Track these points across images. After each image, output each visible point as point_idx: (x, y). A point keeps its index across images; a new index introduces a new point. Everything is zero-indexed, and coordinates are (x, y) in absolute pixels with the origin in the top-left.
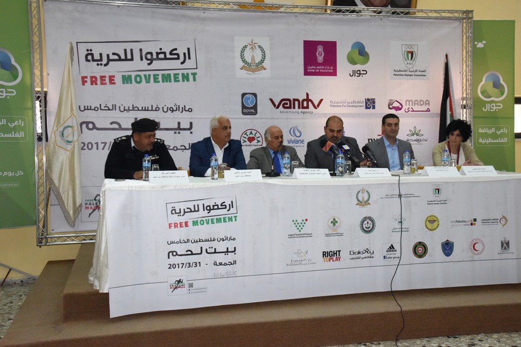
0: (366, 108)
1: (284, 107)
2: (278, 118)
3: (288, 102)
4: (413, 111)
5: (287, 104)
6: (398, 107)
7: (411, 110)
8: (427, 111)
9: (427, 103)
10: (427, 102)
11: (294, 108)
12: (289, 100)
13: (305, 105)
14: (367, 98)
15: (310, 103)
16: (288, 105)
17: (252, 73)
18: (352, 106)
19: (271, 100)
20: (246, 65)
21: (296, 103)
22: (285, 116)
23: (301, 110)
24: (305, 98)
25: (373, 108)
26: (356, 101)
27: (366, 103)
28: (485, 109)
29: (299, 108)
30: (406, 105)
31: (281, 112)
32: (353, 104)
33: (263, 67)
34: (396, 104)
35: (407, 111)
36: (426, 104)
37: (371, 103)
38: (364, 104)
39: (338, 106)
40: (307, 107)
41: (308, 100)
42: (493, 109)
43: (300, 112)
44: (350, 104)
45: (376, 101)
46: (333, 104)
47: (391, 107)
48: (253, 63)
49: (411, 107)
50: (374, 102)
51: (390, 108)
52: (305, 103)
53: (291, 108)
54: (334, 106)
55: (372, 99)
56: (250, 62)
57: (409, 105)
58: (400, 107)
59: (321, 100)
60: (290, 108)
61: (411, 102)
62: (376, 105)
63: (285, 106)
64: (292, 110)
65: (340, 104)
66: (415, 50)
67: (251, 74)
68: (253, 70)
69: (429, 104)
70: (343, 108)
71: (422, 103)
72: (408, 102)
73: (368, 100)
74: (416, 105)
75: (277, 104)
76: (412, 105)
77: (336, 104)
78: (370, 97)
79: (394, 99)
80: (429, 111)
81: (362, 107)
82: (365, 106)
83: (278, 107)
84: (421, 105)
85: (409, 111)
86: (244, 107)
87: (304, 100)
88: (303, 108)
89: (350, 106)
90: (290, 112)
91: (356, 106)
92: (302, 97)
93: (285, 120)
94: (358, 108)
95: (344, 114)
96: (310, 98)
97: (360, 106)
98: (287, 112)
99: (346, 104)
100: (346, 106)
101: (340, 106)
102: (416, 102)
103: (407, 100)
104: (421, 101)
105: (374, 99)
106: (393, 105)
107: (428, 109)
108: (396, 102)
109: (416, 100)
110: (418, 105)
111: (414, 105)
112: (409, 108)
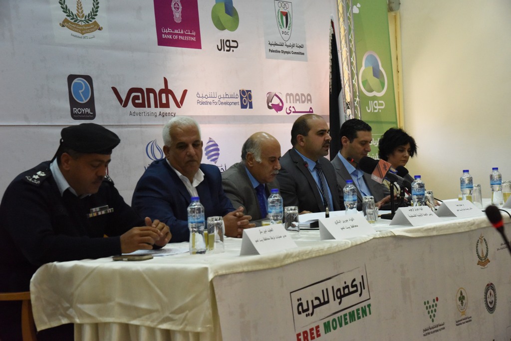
0: (242, 108)
1: (136, 105)
2: (127, 126)
3: (139, 94)
4: (295, 112)
6: (279, 104)
7: (293, 110)
8: (310, 112)
10: (309, 98)
11: (149, 106)
12: (140, 90)
13: (164, 101)
14: (241, 89)
15: (170, 96)
16: (140, 101)
17: (80, 35)
18: (226, 103)
19: (115, 90)
20: (69, 18)
21: (152, 95)
22: (135, 120)
23: (159, 110)
24: (163, 87)
25: (250, 108)
26: (229, 94)
27: (241, 98)
28: (369, 109)
29: (156, 106)
30: (287, 102)
31: (130, 113)
32: (225, 100)
33: (96, 23)
34: (276, 101)
35: (289, 112)
36: (308, 100)
37: (246, 98)
38: (239, 100)
39: (207, 103)
40: (167, 105)
41: (167, 91)
42: (376, 109)
43: (158, 114)
44: (222, 100)
45: (253, 94)
46: (200, 99)
47: (270, 104)
48: (81, 15)
49: (292, 105)
50: (250, 97)
51: (269, 107)
52: (164, 96)
53: (144, 107)
54: (203, 103)
55: (248, 91)
56: (75, 12)
57: (290, 102)
58: (281, 105)
59: (185, 92)
61: (292, 97)
62: (254, 100)
63: (137, 101)
64: (146, 109)
65: (210, 100)
66: (289, 10)
67: (79, 37)
68: (81, 30)
69: (310, 100)
70: (213, 106)
71: (303, 98)
72: (288, 97)
73: (243, 92)
74: (298, 102)
75: (124, 98)
76: (294, 103)
77: (204, 100)
78: (246, 89)
79: (274, 91)
80: (312, 112)
81: (237, 106)
82: (240, 103)
83: (125, 105)
84: (303, 102)
86: (73, 103)
87: (161, 91)
88: (162, 105)
89: (222, 103)
90: (143, 114)
91: (230, 104)
92: (158, 86)
93: (138, 129)
94: (233, 106)
95: (215, 117)
96: (170, 88)
97: (235, 104)
98: (140, 113)
99: (216, 100)
100: (218, 103)
101: (210, 103)
102: (297, 98)
103: (287, 94)
104: (302, 95)
105: (250, 91)
106: (273, 103)
107: (311, 108)
108: (275, 97)
109: (297, 95)
110: (300, 103)
111: (296, 102)
112: (290, 107)
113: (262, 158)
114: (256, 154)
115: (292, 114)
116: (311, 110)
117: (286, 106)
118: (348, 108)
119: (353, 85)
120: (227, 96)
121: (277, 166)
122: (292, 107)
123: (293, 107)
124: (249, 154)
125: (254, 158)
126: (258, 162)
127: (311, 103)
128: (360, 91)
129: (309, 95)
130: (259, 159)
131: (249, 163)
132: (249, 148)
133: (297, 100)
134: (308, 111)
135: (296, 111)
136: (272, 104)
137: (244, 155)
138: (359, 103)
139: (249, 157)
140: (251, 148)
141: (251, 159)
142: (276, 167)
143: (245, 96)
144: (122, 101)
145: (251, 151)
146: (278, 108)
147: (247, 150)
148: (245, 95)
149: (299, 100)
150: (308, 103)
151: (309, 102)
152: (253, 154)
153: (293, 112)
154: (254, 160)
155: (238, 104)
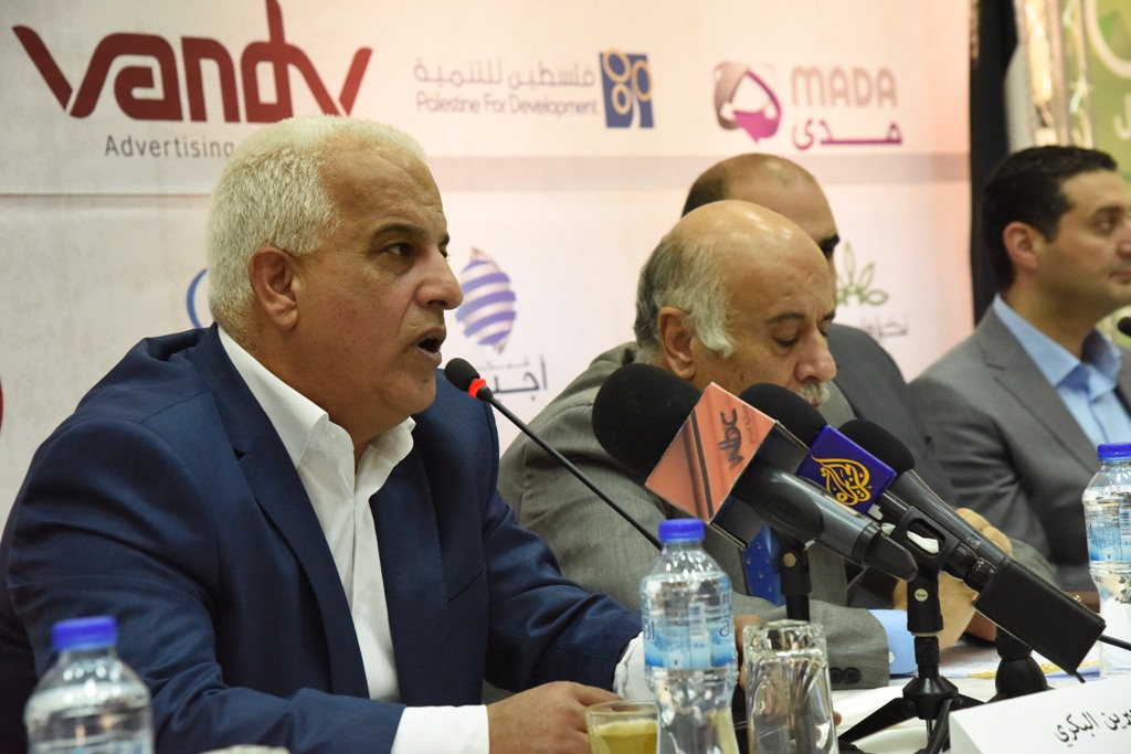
0: (609, 125)
1: (137, 110)
2: (94, 199)
3: (152, 63)
4: (829, 142)
5: (143, 77)
6: (760, 114)
7: (820, 134)
8: (889, 141)
9: (884, 88)
10: (885, 84)
11: (199, 114)
12: (154, 45)
13: (268, 94)
15: (295, 74)
16: (156, 92)
19: (30, 41)
21: (209, 69)
22: (135, 175)
23: (246, 130)
24: (263, 35)
25: (641, 126)
26: (555, 66)
27: (608, 85)
29: (231, 115)
31: (111, 146)
32: (541, 94)
34: (749, 99)
35: (803, 140)
36: (881, 96)
37: (628, 84)
38: (596, 93)
39: (459, 105)
40: (282, 109)
41: (278, 51)
45: (655, 70)
46: (431, 90)
47: (727, 113)
49: (817, 113)
51: (725, 124)
53: (175, 115)
54: (441, 105)
55: (633, 58)
57: (810, 102)
59: (362, 58)
61: (815, 83)
62: (657, 95)
63: (139, 93)
64: (185, 128)
65: (472, 92)
69: (890, 95)
70: (487, 118)
71: (863, 88)
72: (801, 82)
73: (615, 62)
74: (841, 102)
75: (75, 75)
76: (823, 103)
77: (448, 92)
80: (898, 141)
81: (590, 117)
82: (600, 107)
84: (863, 101)
87: (254, 53)
88: (260, 113)
89: (524, 106)
90: (171, 148)
91: (558, 109)
92: (241, 29)
93: (150, 213)
94: (571, 118)
95: (497, 164)
96: (292, 36)
97: (581, 108)
98: (154, 146)
99: (500, 92)
100: (507, 106)
101: (472, 106)
102: (839, 84)
103: (798, 72)
104: (859, 73)
105: (643, 58)
106: (738, 104)
107: (893, 127)
108: (746, 80)
109: (838, 72)
110: (848, 103)
111: (833, 103)
112: (810, 122)
113: (733, 328)
114: (700, 311)
115: (817, 150)
116: (894, 135)
118: (1044, 124)
119: (1065, 34)
120: (547, 78)
121: (813, 362)
122: (816, 122)
123: (823, 123)
124: (667, 317)
125: (694, 333)
126: (716, 354)
127: (894, 103)
128: (1092, 58)
129: (884, 73)
130: (717, 338)
131: (673, 362)
132: (664, 288)
134: (885, 135)
136: (737, 113)
137: (647, 323)
138: (1090, 104)
139: (671, 330)
140: (676, 286)
141: (683, 340)
142: (808, 369)
143: (624, 78)
144: (69, 90)
145: (674, 300)
146: (761, 126)
147: (657, 299)
148: (620, 75)
149: (844, 94)
150: (880, 103)
151: (887, 102)
152: (688, 312)
153: (822, 143)
154: (693, 342)
155: (594, 111)
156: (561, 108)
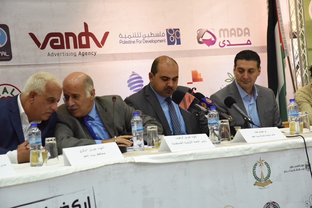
0: (169, 44)
2: (45, 65)
3: (58, 38)
5: (56, 41)
6: (211, 39)
7: (227, 43)
8: (247, 44)
9: (247, 31)
12: (59, 35)
13: (84, 42)
14: (168, 28)
15: (90, 38)
16: (59, 44)
18: (150, 42)
19: (32, 36)
23: (78, 50)
24: (83, 31)
25: (177, 44)
26: (155, 33)
27: (168, 36)
29: (76, 47)
30: (220, 36)
31: (49, 54)
32: (151, 39)
34: (207, 36)
35: (222, 45)
36: (245, 34)
37: (174, 35)
38: (165, 38)
39: (130, 42)
40: (87, 46)
43: (77, 54)
44: (146, 39)
45: (181, 32)
46: (123, 39)
47: (201, 40)
49: (226, 39)
50: (178, 34)
51: (200, 42)
52: (84, 39)
53: (64, 48)
54: (125, 42)
55: (175, 30)
57: (224, 36)
58: (213, 39)
59: (107, 34)
60: (61, 47)
61: (226, 32)
62: (182, 37)
63: (55, 44)
64: (65, 50)
65: (132, 39)
69: (249, 34)
70: (137, 44)
71: (240, 32)
72: (222, 32)
73: (171, 31)
74: (233, 36)
75: (41, 41)
76: (228, 36)
77: (127, 40)
78: (173, 28)
79: (205, 28)
80: (250, 44)
81: (163, 43)
82: (166, 41)
83: (43, 47)
85: (225, 44)
87: (81, 35)
88: (82, 46)
89: (146, 42)
90: (62, 54)
91: (155, 42)
92: (78, 30)
93: (57, 67)
94: (158, 43)
95: (139, 54)
96: (90, 31)
97: (161, 41)
98: (58, 54)
99: (141, 39)
100: (142, 42)
101: (133, 42)
102: (233, 32)
103: (221, 30)
104: (239, 29)
105: (179, 29)
106: (204, 38)
107: (249, 40)
108: (206, 32)
109: (233, 29)
110: (235, 36)
111: (231, 36)
112: (224, 41)
115: (226, 47)
116: (249, 42)
117: (219, 40)
120: (152, 35)
122: (226, 41)
123: (228, 41)
127: (249, 35)
129: (246, 29)
133: (232, 34)
134: (246, 43)
135: (231, 44)
136: (203, 40)
144: (40, 44)
146: (210, 43)
148: (172, 33)
150: (245, 36)
151: (247, 35)
153: (228, 45)
155: (165, 42)
156: (156, 41)
